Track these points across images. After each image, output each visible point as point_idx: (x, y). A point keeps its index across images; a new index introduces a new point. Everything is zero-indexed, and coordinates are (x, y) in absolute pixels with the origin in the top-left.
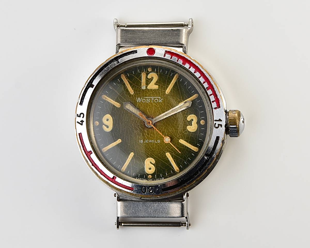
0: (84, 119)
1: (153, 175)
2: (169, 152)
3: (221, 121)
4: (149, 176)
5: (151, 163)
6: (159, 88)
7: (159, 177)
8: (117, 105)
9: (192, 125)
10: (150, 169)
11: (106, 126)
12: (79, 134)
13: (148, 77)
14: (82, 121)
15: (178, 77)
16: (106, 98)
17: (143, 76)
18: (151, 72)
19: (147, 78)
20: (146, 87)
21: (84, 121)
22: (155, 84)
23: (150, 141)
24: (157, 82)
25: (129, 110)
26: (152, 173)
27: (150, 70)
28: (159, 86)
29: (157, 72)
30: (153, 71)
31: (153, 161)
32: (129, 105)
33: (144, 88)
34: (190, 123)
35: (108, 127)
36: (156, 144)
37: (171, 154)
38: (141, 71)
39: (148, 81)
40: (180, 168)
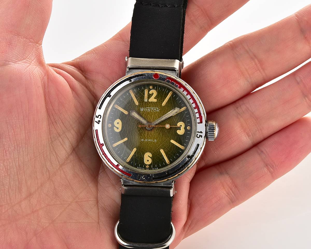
0: (101, 120)
1: (150, 165)
2: (163, 149)
3: (202, 133)
4: (147, 166)
5: (149, 156)
6: (157, 101)
7: (154, 167)
8: (126, 112)
9: (180, 130)
10: (148, 161)
11: (116, 127)
12: (96, 130)
13: (150, 93)
14: (99, 121)
15: (172, 93)
16: (117, 107)
17: (146, 92)
18: (152, 89)
19: (148, 93)
20: (148, 100)
21: (100, 121)
22: (155, 98)
23: (149, 140)
24: (156, 97)
25: (134, 116)
26: (149, 164)
27: (151, 87)
28: (157, 99)
29: (156, 90)
30: (153, 88)
31: (151, 155)
32: (134, 113)
33: (146, 100)
34: (179, 128)
35: (118, 128)
36: (154, 142)
37: (164, 151)
38: (145, 88)
39: (150, 96)
40: (170, 161)
